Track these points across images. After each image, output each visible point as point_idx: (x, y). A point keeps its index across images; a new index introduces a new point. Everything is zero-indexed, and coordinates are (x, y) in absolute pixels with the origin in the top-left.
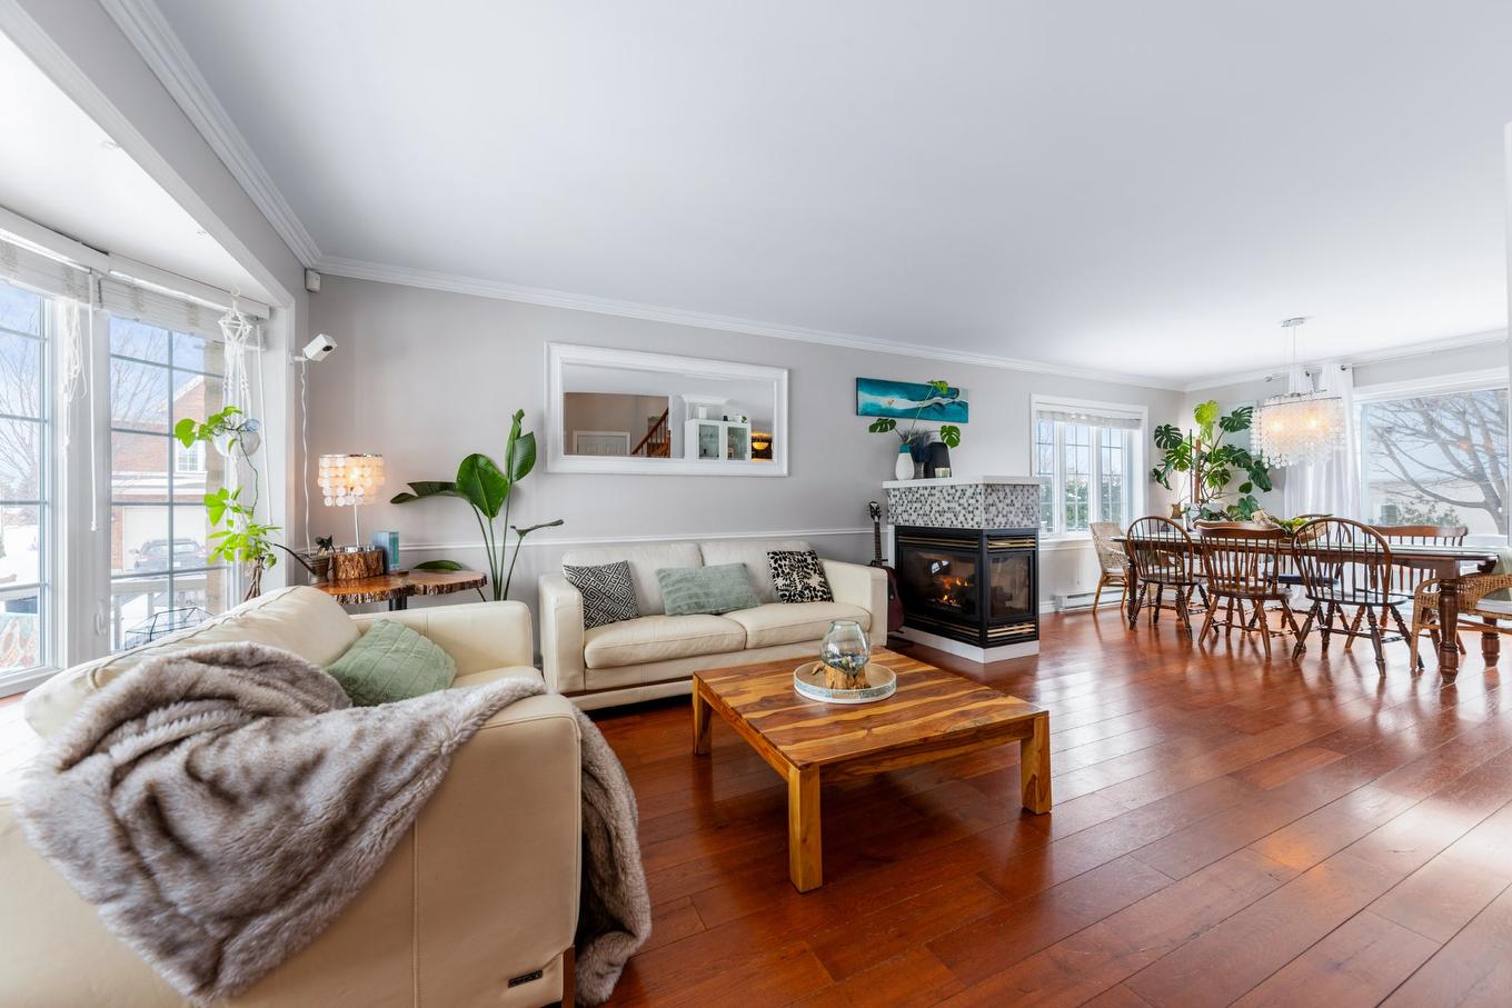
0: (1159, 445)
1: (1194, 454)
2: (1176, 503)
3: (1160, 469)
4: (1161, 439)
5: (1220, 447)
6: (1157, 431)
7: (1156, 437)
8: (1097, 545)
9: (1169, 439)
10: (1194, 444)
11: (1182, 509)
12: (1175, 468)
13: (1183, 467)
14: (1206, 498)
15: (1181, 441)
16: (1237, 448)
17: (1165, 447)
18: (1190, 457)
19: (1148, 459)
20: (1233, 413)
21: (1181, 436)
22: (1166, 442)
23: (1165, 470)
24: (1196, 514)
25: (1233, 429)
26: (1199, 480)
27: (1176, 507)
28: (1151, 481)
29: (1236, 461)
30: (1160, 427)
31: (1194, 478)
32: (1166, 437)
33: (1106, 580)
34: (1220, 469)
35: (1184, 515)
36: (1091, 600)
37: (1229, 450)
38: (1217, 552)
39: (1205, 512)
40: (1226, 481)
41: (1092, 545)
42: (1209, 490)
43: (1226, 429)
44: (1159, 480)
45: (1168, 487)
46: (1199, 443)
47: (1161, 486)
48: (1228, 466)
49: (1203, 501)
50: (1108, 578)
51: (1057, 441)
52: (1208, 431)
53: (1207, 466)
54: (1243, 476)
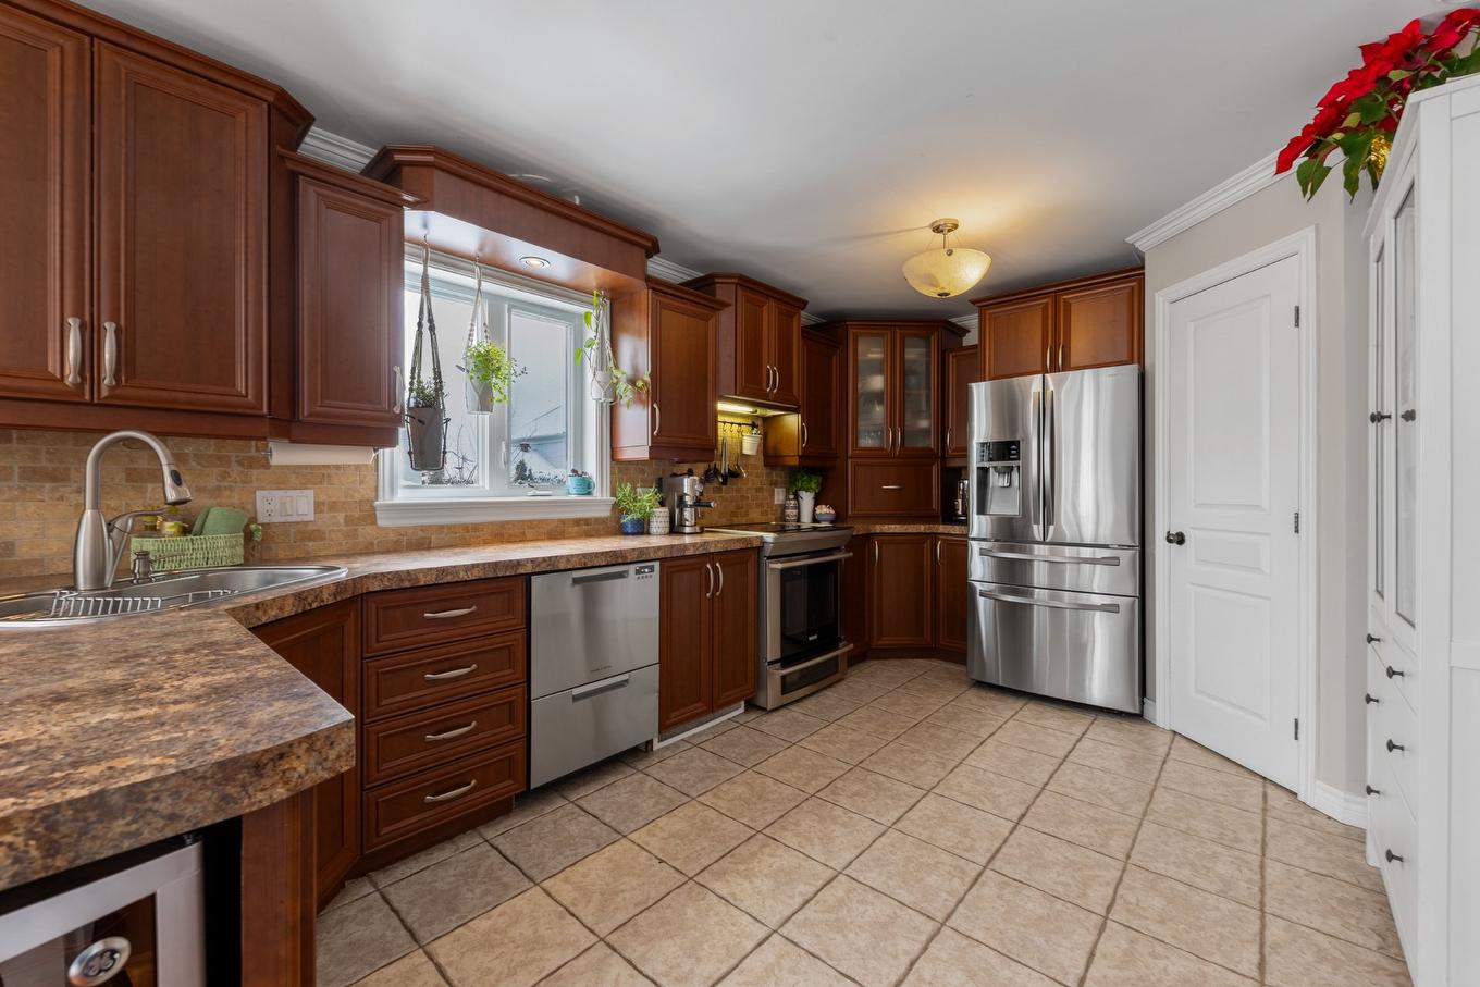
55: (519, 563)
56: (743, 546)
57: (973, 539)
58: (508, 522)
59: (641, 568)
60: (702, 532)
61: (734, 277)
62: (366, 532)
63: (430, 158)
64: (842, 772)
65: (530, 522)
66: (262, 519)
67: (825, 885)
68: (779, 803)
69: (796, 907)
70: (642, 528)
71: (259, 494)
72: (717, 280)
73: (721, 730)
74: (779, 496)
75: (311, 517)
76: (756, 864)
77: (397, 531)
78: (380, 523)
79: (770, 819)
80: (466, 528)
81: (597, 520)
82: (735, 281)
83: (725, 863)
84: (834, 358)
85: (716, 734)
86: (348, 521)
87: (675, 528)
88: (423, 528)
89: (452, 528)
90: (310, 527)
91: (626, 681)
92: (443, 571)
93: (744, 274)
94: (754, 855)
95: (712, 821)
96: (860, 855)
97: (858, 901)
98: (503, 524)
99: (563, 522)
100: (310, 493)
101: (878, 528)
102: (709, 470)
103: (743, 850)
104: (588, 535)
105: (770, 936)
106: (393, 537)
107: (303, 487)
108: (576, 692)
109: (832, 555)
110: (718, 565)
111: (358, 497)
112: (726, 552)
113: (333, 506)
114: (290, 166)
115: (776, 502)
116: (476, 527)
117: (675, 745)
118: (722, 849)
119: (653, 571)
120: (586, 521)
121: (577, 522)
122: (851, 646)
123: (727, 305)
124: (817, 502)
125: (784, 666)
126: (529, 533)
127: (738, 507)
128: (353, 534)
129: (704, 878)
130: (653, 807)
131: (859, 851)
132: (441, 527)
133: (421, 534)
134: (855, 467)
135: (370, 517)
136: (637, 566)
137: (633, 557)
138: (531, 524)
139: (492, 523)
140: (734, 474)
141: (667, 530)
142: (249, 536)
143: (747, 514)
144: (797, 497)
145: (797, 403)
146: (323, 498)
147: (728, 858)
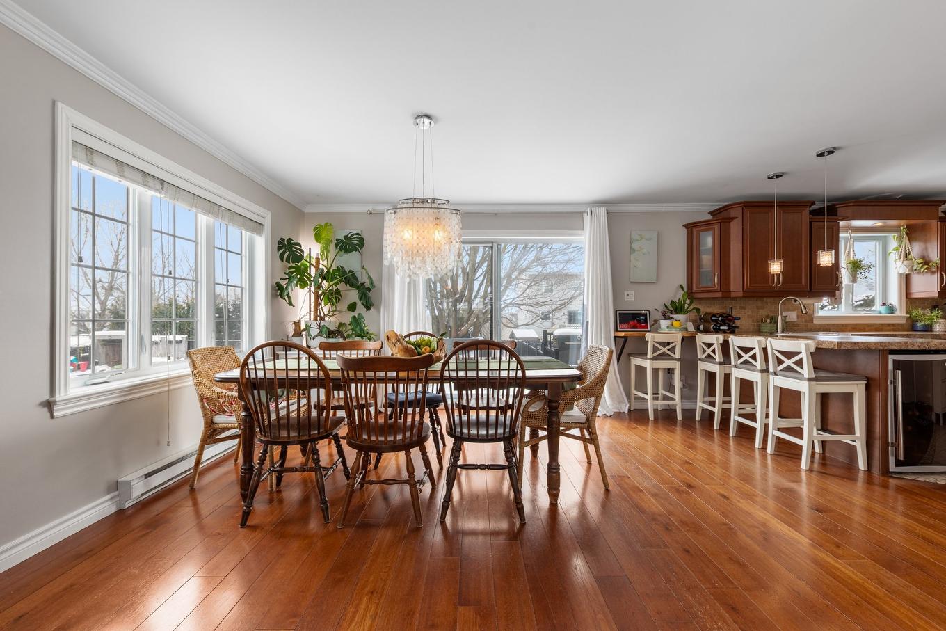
0: (281, 257)
1: (313, 271)
2: (297, 320)
3: (284, 283)
4: (284, 252)
5: (334, 267)
6: (279, 243)
7: (279, 249)
8: (198, 385)
9: (292, 253)
10: (313, 262)
11: (303, 326)
12: (297, 285)
13: (302, 284)
14: (322, 315)
15: (302, 256)
16: (347, 270)
17: (288, 261)
18: (309, 274)
19: (270, 273)
20: (345, 237)
21: (302, 251)
22: (288, 257)
23: (288, 285)
24: (314, 332)
25: (347, 251)
26: (317, 297)
27: (297, 324)
28: (274, 296)
29: (348, 282)
30: (283, 240)
31: (313, 296)
32: (287, 250)
33: (211, 434)
34: (335, 288)
35: (304, 333)
36: (191, 463)
37: (340, 270)
38: (353, 386)
39: (324, 330)
40: (338, 300)
41: (190, 382)
42: (325, 309)
43: (340, 250)
44: (281, 296)
45: (290, 303)
46: (318, 260)
47: (284, 303)
48: (341, 286)
49: (322, 319)
50: (215, 430)
51: (134, 219)
52: (325, 250)
53: (325, 284)
54: (352, 295)
58: (859, 324)
62: (811, 325)
75: (796, 320)
77: (820, 325)
78: (814, 322)
80: (843, 325)
81: (899, 324)
86: (806, 321)
88: (828, 325)
90: (796, 323)
98: (856, 325)
99: (882, 324)
100: (795, 312)
106: (819, 327)
113: (802, 317)
116: (846, 325)
120: (893, 325)
121: (889, 325)
128: (807, 326)
132: (834, 324)
133: (826, 326)
135: (811, 320)
138: (868, 325)
139: (852, 324)
146: (799, 314)
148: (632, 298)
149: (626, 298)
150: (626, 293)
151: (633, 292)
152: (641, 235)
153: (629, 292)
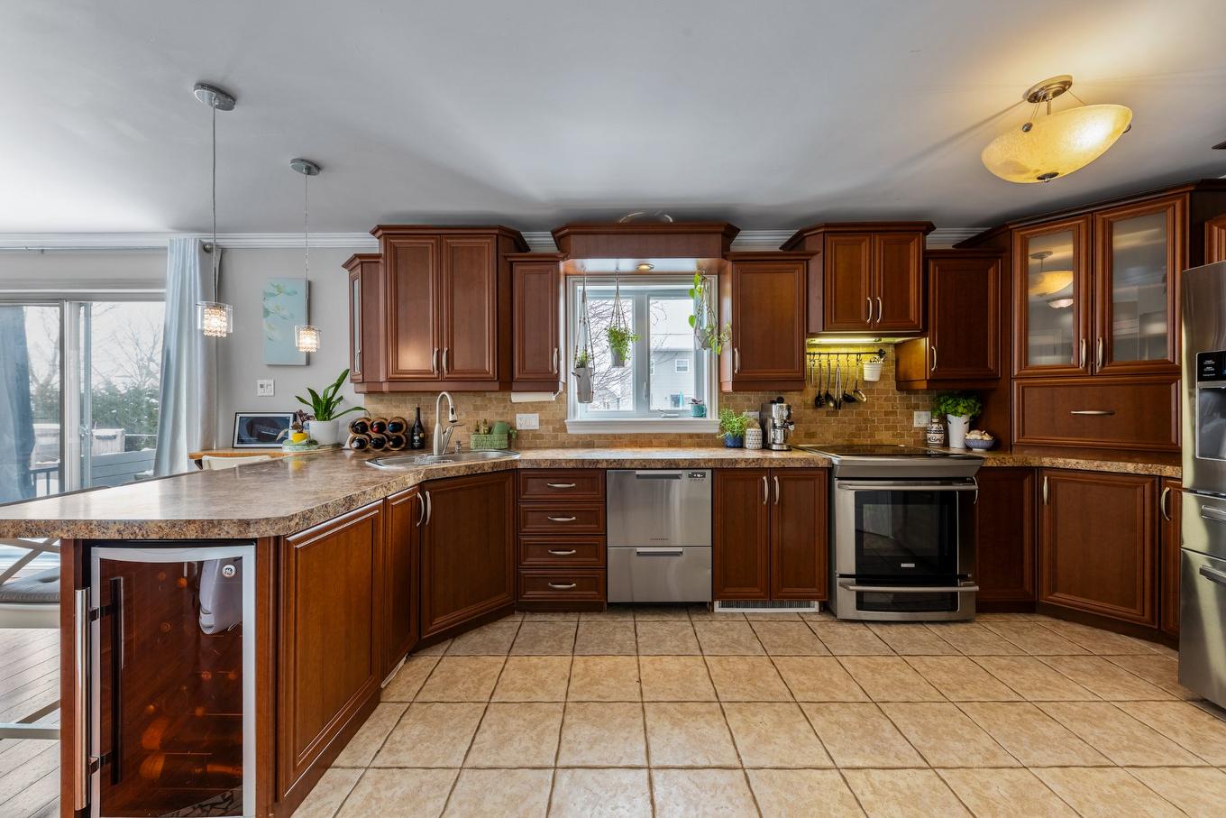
55: (598, 461)
56: (803, 465)
57: (1186, 490)
58: (641, 434)
59: (693, 473)
60: (789, 450)
61: (819, 228)
62: (562, 437)
63: (567, 231)
64: (851, 699)
65: (656, 434)
66: (518, 428)
67: (720, 768)
68: (759, 692)
69: (680, 765)
70: (739, 443)
71: (517, 415)
72: (806, 234)
73: (781, 618)
74: (921, 419)
75: (537, 428)
76: (690, 721)
77: (578, 436)
78: (569, 432)
79: (737, 698)
80: (614, 436)
81: (707, 435)
82: (822, 230)
83: (670, 707)
84: (991, 271)
85: (773, 619)
86: (554, 430)
87: (766, 445)
88: (590, 435)
89: (606, 436)
90: (537, 432)
91: (681, 553)
92: (553, 461)
93: (829, 221)
94: (696, 714)
95: (697, 676)
96: (777, 769)
97: (728, 797)
98: (637, 435)
99: (680, 435)
100: (537, 415)
101: (1047, 462)
102: (819, 396)
103: (693, 707)
104: (700, 446)
105: (643, 768)
106: (575, 440)
107: (534, 412)
108: (639, 550)
109: (951, 485)
110: (776, 478)
111: (558, 417)
112: (784, 469)
113: (548, 422)
114: (509, 259)
115: (915, 425)
116: (620, 437)
117: (733, 615)
118: (681, 696)
119: (704, 476)
120: (698, 436)
121: (691, 436)
122: (977, 588)
123: (814, 254)
124: (973, 425)
125: (859, 583)
126: (655, 442)
127: (859, 429)
128: (556, 437)
129: (649, 708)
130: (673, 647)
131: (779, 765)
132: (600, 435)
133: (589, 439)
134: (1023, 389)
135: (564, 428)
136: (690, 472)
137: (686, 465)
138: (657, 436)
139: (630, 434)
140: (848, 399)
141: (760, 446)
142: (510, 436)
143: (872, 436)
144: (944, 420)
145: (916, 327)
146: (543, 418)
147: (676, 705)
148: (269, 392)
149: (260, 392)
150: (259, 382)
151: (272, 382)
152: (278, 287)
153: (265, 382)
